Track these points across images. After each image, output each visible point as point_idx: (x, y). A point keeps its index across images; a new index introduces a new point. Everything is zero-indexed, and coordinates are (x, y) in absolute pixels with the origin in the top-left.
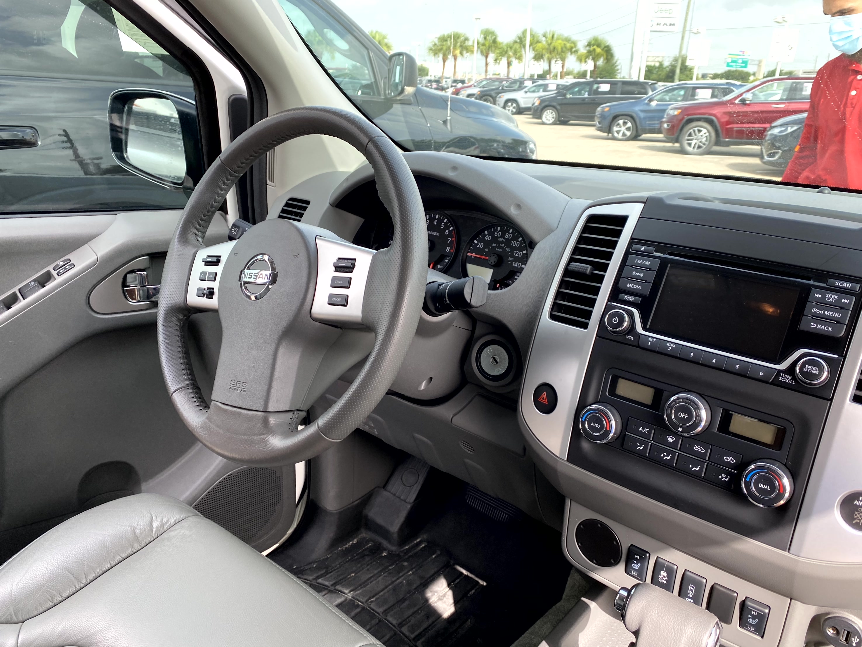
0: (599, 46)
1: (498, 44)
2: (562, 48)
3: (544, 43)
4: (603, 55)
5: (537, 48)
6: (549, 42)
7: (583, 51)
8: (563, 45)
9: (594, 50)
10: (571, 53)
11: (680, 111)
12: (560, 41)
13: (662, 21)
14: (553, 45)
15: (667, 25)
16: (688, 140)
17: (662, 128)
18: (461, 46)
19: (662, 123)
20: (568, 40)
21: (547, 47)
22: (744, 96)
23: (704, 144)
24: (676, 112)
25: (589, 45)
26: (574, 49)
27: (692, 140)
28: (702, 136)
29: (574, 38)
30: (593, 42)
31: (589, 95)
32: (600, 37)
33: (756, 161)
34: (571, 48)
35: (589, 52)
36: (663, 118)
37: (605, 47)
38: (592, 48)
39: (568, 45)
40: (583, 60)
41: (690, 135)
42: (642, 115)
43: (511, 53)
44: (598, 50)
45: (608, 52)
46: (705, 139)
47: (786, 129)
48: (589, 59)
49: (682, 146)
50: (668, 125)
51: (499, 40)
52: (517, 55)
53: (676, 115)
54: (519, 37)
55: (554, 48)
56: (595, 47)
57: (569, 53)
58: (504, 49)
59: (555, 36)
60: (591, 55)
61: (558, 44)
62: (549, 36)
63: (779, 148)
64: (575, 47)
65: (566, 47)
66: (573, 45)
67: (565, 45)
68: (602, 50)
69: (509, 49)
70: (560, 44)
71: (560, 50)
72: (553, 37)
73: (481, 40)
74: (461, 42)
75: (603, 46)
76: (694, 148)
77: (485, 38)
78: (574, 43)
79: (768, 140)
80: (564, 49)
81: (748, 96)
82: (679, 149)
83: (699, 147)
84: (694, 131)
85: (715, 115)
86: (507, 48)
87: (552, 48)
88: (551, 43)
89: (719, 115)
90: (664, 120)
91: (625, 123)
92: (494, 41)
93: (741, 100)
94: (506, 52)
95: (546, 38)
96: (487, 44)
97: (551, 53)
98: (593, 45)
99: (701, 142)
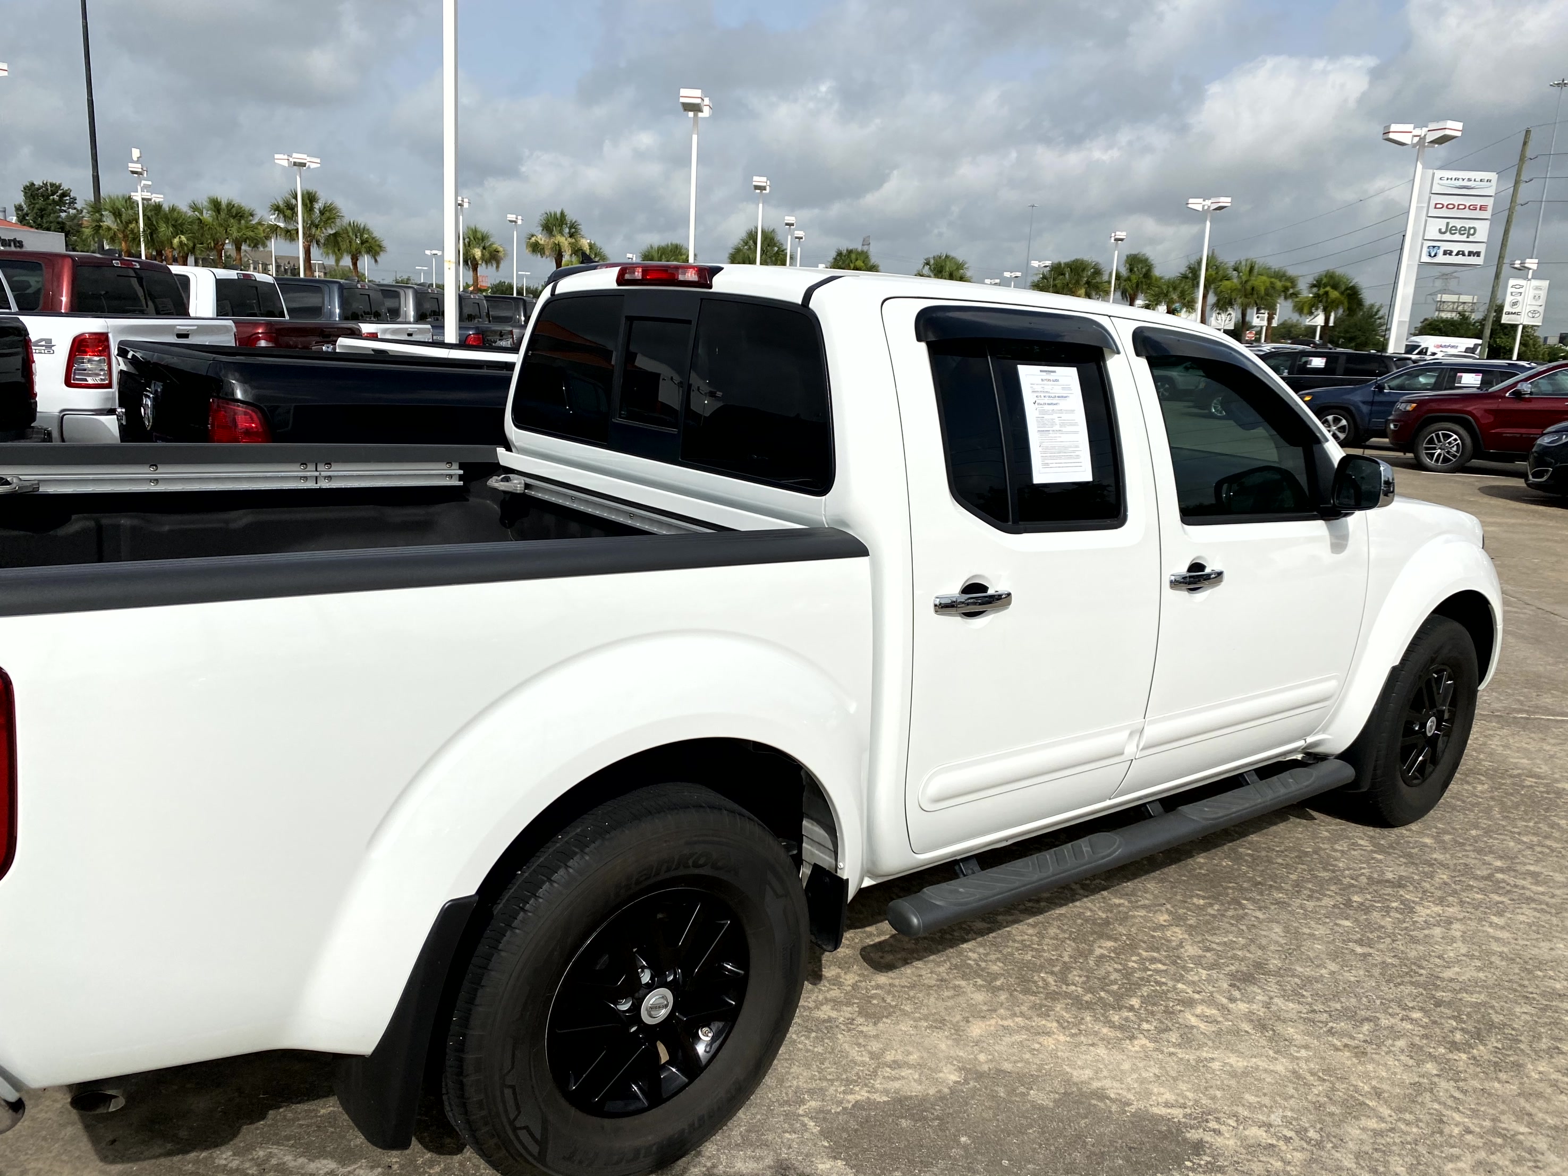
0: (1335, 287)
1: (1153, 281)
2: (1266, 289)
3: (1235, 280)
4: (1342, 303)
5: (1222, 288)
6: (1244, 278)
7: (1307, 294)
8: (1268, 284)
9: (1326, 293)
10: (1286, 298)
11: (1414, 405)
12: (1264, 278)
13: (1455, 248)
14: (1250, 284)
15: (1464, 255)
16: (1427, 449)
17: (1388, 430)
18: (1088, 283)
19: (1387, 422)
20: (1280, 275)
21: (1239, 287)
22: (1519, 387)
23: (1454, 456)
24: (1409, 408)
25: (1318, 284)
26: (1291, 291)
27: (1435, 449)
28: (1450, 443)
29: (1291, 272)
30: (1325, 280)
31: (1289, 373)
32: (1339, 271)
33: (1520, 483)
34: (1286, 289)
35: (1317, 296)
36: (1390, 414)
37: (1347, 289)
38: (1322, 291)
39: (1279, 284)
40: (1305, 311)
41: (1431, 441)
42: (1365, 409)
43: (1175, 297)
44: (1334, 294)
45: (1352, 296)
46: (1455, 449)
47: (1560, 439)
48: (1317, 309)
49: (1417, 457)
50: (1395, 426)
51: (1157, 272)
52: (1185, 299)
53: (1408, 411)
54: (1190, 268)
55: (1253, 289)
56: (1328, 289)
57: (1282, 298)
58: (1162, 289)
59: (1256, 271)
60: (1321, 301)
61: (1260, 282)
62: (1245, 269)
63: (1549, 465)
64: (1294, 286)
65: (1273, 288)
66: (1289, 284)
67: (1272, 283)
68: (1342, 293)
69: (1171, 289)
70: (1264, 282)
71: (1263, 292)
72: (1251, 269)
73: (1124, 272)
74: (1089, 277)
75: (1343, 288)
76: (1437, 461)
77: (1131, 270)
78: (1293, 281)
79: (1536, 452)
80: (1271, 291)
81: (1526, 387)
82: (1414, 461)
83: (1446, 460)
84: (1438, 436)
85: (1469, 413)
86: (1168, 287)
87: (1248, 287)
88: (1246, 282)
89: (1478, 414)
90: (1390, 418)
91: (1336, 421)
92: (1147, 275)
93: (1513, 393)
94: (1166, 295)
95: (1239, 273)
96: (1134, 279)
97: (1246, 296)
98: (1325, 286)
99: (1448, 452)
